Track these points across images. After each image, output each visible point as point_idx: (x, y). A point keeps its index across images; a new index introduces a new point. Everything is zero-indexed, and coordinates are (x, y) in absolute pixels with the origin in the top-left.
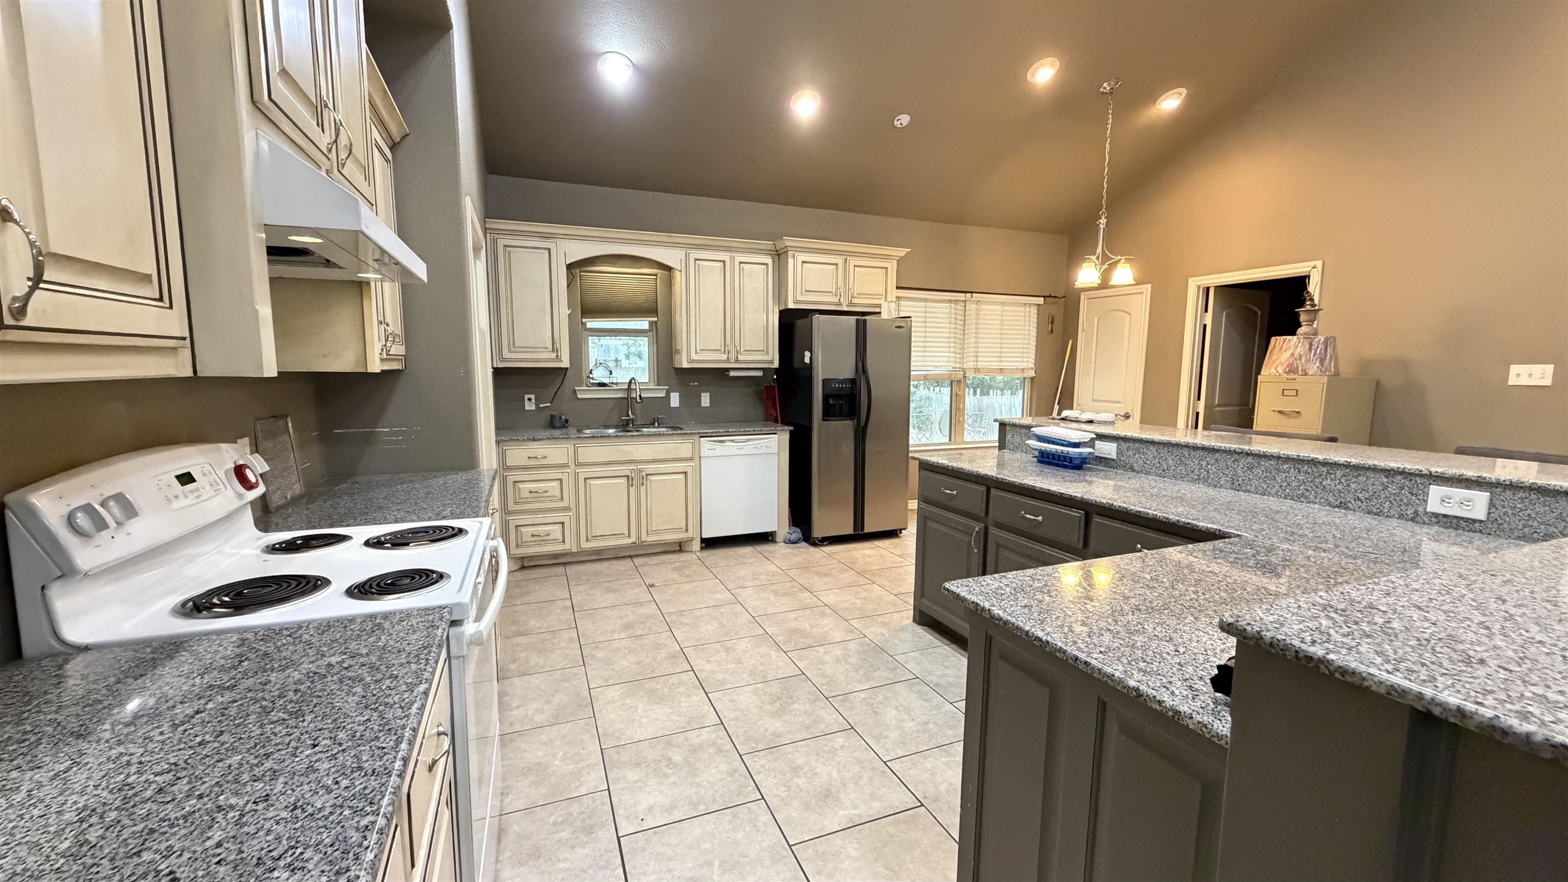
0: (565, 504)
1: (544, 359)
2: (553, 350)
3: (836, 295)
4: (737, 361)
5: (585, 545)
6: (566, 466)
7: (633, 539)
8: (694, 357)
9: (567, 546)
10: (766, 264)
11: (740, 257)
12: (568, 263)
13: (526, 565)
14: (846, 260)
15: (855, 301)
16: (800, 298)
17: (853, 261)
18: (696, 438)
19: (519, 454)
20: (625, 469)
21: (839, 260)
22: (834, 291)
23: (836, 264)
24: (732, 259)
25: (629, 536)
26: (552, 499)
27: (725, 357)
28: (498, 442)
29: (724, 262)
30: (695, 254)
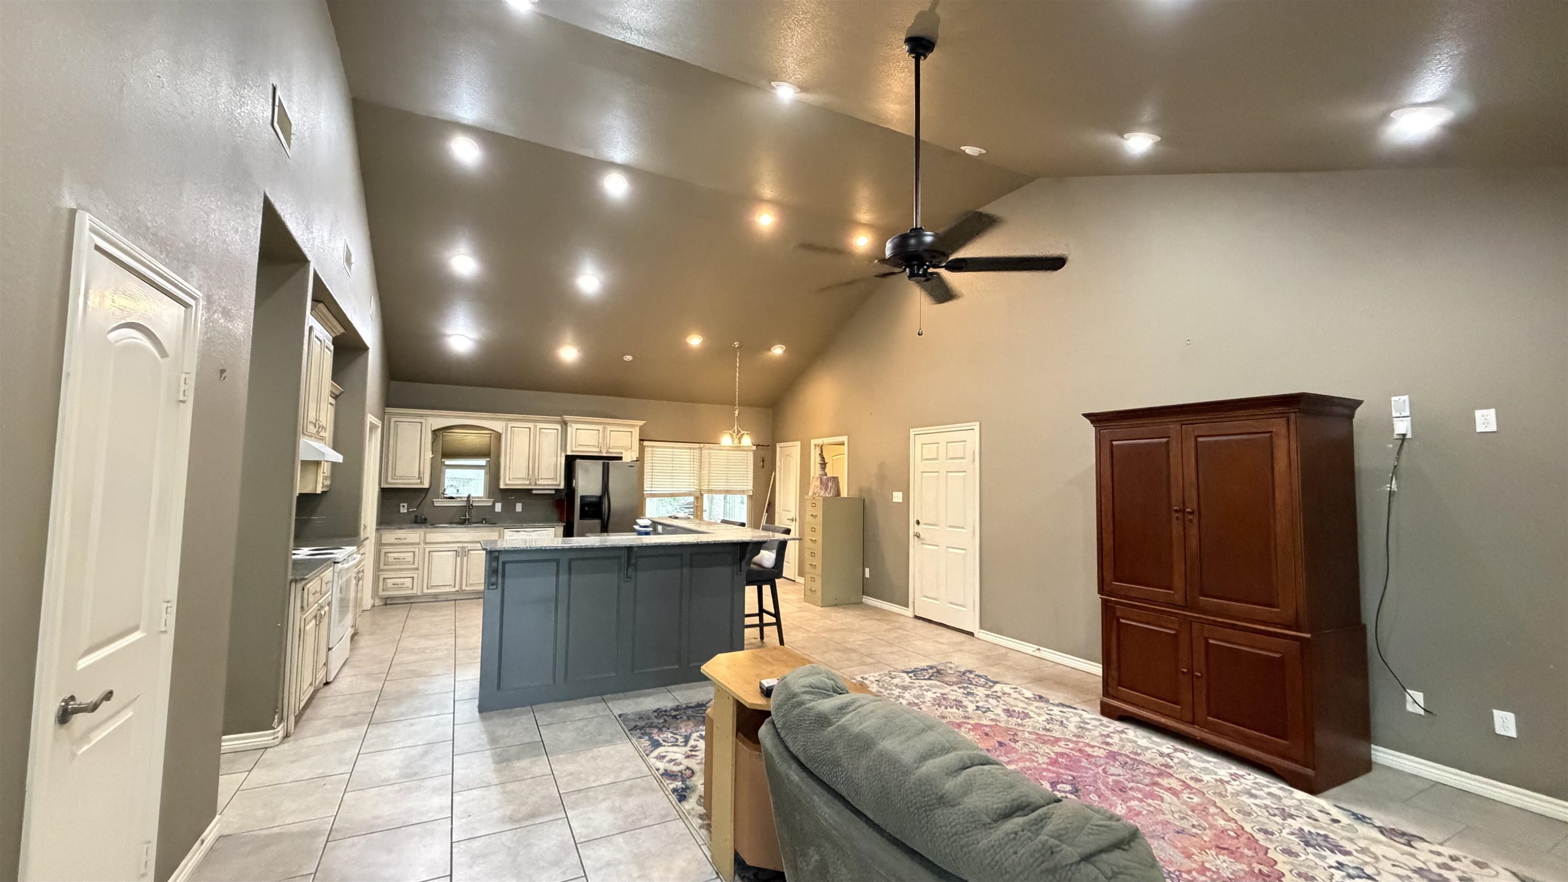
0: (416, 566)
1: (414, 484)
2: (419, 478)
3: (598, 447)
4: (536, 484)
5: (426, 591)
6: (418, 544)
7: (457, 588)
8: (508, 482)
9: (415, 591)
10: (557, 429)
11: (540, 425)
12: (433, 429)
13: (388, 602)
14: (605, 428)
15: (610, 450)
16: (574, 449)
17: (609, 428)
18: (502, 529)
19: (390, 536)
20: (455, 546)
21: (600, 428)
22: (597, 445)
23: (598, 430)
24: (535, 427)
25: (455, 587)
26: (408, 563)
27: (528, 482)
28: (377, 530)
29: (530, 428)
30: (511, 424)
